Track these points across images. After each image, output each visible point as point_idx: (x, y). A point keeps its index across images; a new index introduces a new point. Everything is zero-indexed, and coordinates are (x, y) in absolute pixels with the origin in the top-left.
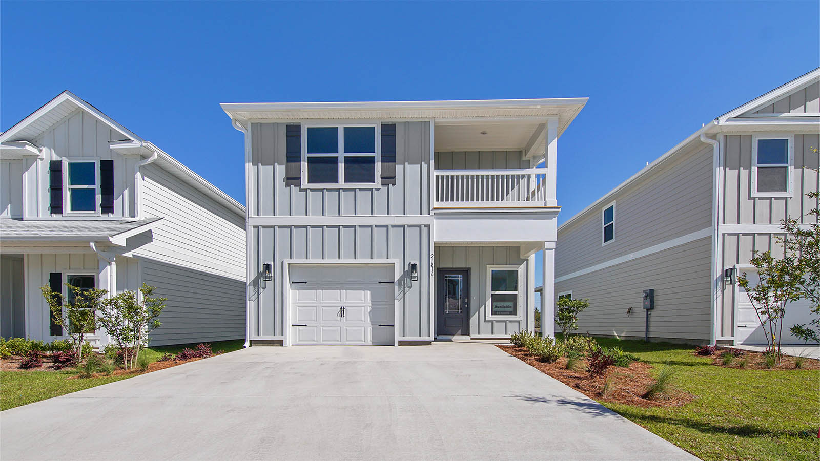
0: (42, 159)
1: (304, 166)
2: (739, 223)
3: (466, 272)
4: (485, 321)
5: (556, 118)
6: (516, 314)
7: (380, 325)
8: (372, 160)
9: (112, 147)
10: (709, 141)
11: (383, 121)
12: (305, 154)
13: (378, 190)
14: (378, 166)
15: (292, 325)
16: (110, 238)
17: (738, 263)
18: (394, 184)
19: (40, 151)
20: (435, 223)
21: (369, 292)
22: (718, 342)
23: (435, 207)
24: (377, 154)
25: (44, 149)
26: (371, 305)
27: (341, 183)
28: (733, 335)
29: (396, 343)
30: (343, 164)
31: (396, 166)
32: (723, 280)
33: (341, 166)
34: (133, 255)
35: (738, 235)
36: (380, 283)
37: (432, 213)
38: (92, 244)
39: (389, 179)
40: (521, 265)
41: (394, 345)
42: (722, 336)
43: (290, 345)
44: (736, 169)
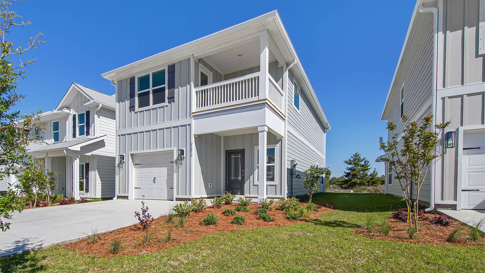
0: (71, 115)
1: (136, 99)
2: (462, 84)
3: (242, 152)
4: (254, 185)
5: (265, 32)
6: (274, 181)
7: (171, 188)
8: (163, 89)
9: (85, 104)
10: (428, 10)
11: (168, 64)
12: (137, 92)
13: (167, 106)
14: (167, 91)
15: (135, 188)
16: (69, 147)
17: (462, 125)
18: (174, 102)
19: (70, 111)
20: (193, 122)
21: (166, 168)
22: (437, 206)
23: (193, 112)
24: (166, 85)
25: (71, 110)
26: (167, 176)
27: (151, 106)
28: (455, 199)
29: (175, 199)
30: (152, 94)
31: (175, 90)
32: (444, 144)
33: (151, 96)
34: (91, 154)
35: (462, 96)
36: (171, 162)
37: (192, 116)
38: (65, 151)
39: (171, 99)
40: (277, 144)
41: (173, 200)
42: (442, 199)
43: (134, 199)
44: (459, 30)
